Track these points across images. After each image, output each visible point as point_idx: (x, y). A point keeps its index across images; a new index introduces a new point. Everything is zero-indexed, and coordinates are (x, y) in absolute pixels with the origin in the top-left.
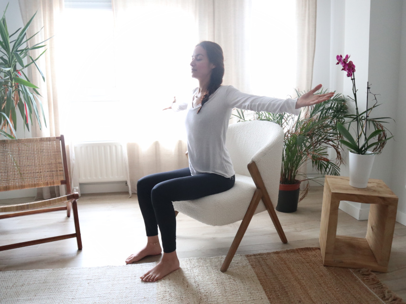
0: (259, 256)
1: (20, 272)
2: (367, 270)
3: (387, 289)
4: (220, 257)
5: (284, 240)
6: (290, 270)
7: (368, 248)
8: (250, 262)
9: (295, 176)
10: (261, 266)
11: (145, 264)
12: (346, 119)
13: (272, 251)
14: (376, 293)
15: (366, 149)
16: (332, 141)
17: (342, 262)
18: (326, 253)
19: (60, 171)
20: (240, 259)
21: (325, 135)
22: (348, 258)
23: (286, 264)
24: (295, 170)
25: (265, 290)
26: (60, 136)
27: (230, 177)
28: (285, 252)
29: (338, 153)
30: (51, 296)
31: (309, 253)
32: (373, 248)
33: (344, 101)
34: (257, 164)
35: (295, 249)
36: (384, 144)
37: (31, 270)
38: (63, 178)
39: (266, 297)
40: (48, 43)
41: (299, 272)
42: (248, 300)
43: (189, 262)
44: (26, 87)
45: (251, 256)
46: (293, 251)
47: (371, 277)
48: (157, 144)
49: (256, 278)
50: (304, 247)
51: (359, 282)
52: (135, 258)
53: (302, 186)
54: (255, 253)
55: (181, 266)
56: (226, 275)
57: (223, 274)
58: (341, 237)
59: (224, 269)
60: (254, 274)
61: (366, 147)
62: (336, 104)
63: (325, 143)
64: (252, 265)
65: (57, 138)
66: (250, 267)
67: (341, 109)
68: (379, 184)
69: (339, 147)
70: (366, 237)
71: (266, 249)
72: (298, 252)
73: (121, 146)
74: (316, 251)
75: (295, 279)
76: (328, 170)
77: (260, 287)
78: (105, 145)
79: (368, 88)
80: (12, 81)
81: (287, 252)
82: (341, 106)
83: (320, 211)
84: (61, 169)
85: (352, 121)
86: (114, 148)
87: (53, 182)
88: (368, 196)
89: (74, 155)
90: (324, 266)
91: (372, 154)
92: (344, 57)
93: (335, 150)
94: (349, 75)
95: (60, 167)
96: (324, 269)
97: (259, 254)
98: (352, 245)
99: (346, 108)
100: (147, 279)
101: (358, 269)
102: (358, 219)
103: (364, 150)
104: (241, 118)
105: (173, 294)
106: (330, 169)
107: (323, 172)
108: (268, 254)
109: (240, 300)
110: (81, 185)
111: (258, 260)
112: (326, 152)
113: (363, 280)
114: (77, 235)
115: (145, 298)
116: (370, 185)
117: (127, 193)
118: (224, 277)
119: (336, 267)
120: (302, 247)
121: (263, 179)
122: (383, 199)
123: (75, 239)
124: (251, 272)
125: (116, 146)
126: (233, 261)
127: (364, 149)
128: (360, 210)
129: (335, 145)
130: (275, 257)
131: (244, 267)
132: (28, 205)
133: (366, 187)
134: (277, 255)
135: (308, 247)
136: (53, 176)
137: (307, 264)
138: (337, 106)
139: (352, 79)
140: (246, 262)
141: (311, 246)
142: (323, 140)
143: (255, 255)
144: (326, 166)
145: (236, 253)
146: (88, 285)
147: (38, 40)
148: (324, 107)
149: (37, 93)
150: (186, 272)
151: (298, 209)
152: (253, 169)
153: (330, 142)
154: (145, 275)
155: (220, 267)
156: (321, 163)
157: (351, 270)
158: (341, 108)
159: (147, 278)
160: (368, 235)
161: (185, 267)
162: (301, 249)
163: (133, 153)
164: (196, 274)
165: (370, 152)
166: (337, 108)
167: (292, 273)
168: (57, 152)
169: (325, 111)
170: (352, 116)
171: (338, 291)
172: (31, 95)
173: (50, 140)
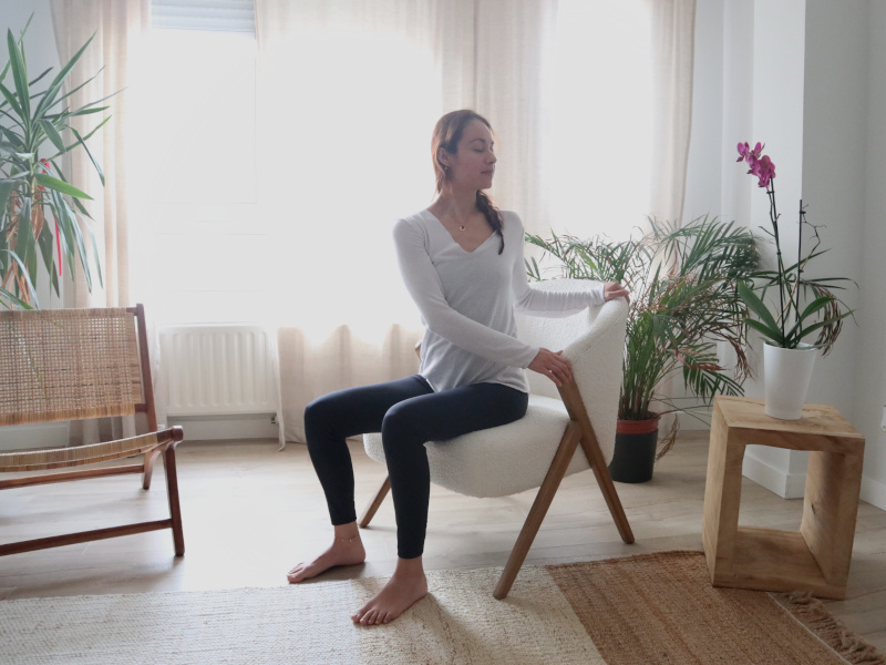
0: (574, 568)
1: (49, 602)
2: (803, 593)
3: (845, 628)
4: (491, 569)
5: (628, 537)
6: (643, 596)
7: (806, 552)
8: (555, 580)
9: (647, 403)
10: (580, 587)
11: (328, 583)
12: (757, 281)
13: (603, 558)
14: (821, 637)
15: (798, 338)
16: (727, 328)
17: (751, 578)
18: (718, 559)
19: (134, 382)
20: (533, 572)
21: (713, 315)
22: (764, 570)
23: (632, 583)
24: (648, 390)
25: (590, 633)
26: (135, 306)
28: (629, 560)
29: (740, 353)
30: (124, 648)
31: (681, 562)
32: (815, 551)
33: (751, 242)
35: (650, 553)
36: (836, 332)
38: (140, 400)
39: (595, 648)
40: (111, 102)
41: (660, 599)
42: (555, 652)
44: (62, 196)
45: (557, 567)
46: (646, 558)
47: (812, 607)
48: (343, 332)
49: (570, 610)
50: (670, 550)
51: (788, 617)
52: (308, 569)
53: (662, 425)
54: (566, 561)
56: (506, 604)
57: (499, 603)
58: (748, 528)
59: (502, 594)
60: (565, 603)
61: (798, 332)
62: (735, 249)
63: (713, 331)
64: (560, 586)
65: (129, 310)
66: (556, 589)
67: (745, 259)
68: (826, 412)
69: (743, 341)
70: (801, 530)
71: (590, 555)
72: (658, 561)
73: (265, 334)
74: (696, 558)
75: (654, 613)
76: (718, 393)
77: (580, 628)
79: (802, 213)
80: (30, 182)
81: (635, 559)
82: (746, 253)
83: (703, 480)
84: (137, 379)
85: (770, 284)
86: (248, 337)
87: (119, 407)
88: (804, 434)
89: (158, 352)
90: (715, 586)
91: (809, 348)
92: (752, 147)
93: (734, 349)
94: (763, 184)
95: (133, 375)
96: (715, 593)
97: (575, 565)
98: (772, 546)
99: (757, 258)
101: (784, 591)
102: (784, 496)
103: (794, 340)
104: (532, 275)
105: (393, 643)
106: (722, 391)
107: (707, 398)
108: (594, 563)
109: (540, 653)
110: (172, 420)
111: (572, 576)
112: (715, 355)
113: (796, 614)
114: (174, 522)
115: (333, 650)
116: (806, 415)
117: (275, 440)
118: (501, 609)
119: (738, 589)
120: (666, 550)
121: (584, 400)
122: (835, 440)
124: (560, 599)
125: (253, 335)
126: (518, 578)
127: (793, 337)
128: (789, 477)
129: (734, 336)
130: (609, 569)
131: (543, 589)
133: (798, 417)
134: (613, 566)
135: (680, 550)
136: (119, 394)
137: (677, 584)
138: (738, 252)
139: (769, 193)
140: (547, 580)
141: (685, 549)
142: (708, 326)
143: (565, 566)
145: (525, 562)
146: (204, 625)
147: (90, 95)
148: (710, 255)
149: (84, 211)
151: (654, 475)
153: (724, 331)
155: (491, 590)
156: (703, 377)
157: (769, 594)
158: (745, 257)
159: (368, 619)
160: (805, 525)
162: (666, 554)
163: (290, 348)
165: (807, 345)
166: (738, 258)
167: (647, 601)
168: (129, 340)
169: (712, 263)
170: (769, 275)
171: (745, 635)
172: (72, 215)
173: (112, 314)
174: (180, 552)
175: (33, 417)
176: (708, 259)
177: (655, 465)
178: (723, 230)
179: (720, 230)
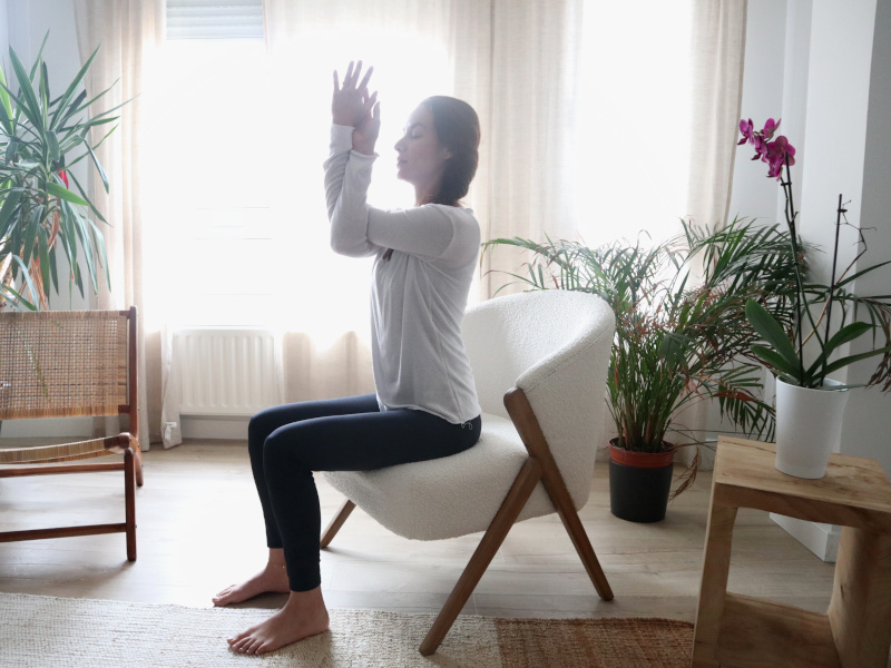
0: (527, 626)
5: (606, 594)
8: (499, 638)
9: (662, 433)
10: (525, 653)
11: (253, 610)
13: (567, 618)
15: (822, 375)
19: (120, 384)
23: (589, 654)
24: (664, 419)
26: (128, 309)
27: (462, 423)
28: (595, 623)
30: (25, 658)
31: (661, 634)
34: (529, 396)
35: (624, 618)
37: (13, 595)
38: (123, 401)
43: (353, 620)
44: (70, 204)
45: (508, 622)
46: (619, 624)
48: (350, 339)
52: (235, 594)
54: (522, 616)
55: (331, 626)
57: (422, 660)
62: (777, 257)
63: (745, 354)
64: (502, 647)
65: (122, 313)
66: (496, 650)
67: (788, 268)
68: (864, 470)
70: (828, 612)
72: (632, 628)
73: (272, 338)
76: (760, 423)
78: (237, 337)
79: (841, 211)
80: (45, 191)
81: (605, 623)
82: (790, 263)
84: (123, 380)
86: (258, 342)
87: (103, 408)
91: (840, 387)
94: (774, 173)
95: (120, 377)
97: (531, 622)
98: (783, 629)
99: (805, 268)
100: (242, 647)
102: (823, 559)
104: (536, 285)
106: (765, 421)
107: (748, 429)
108: (555, 622)
110: (184, 418)
111: (522, 636)
112: (757, 380)
114: (129, 527)
116: (834, 472)
120: (644, 617)
121: (545, 434)
122: (864, 513)
123: (123, 536)
125: (261, 339)
126: (452, 631)
128: (830, 536)
130: (567, 632)
131: (481, 649)
132: (19, 453)
133: (821, 475)
134: (575, 629)
135: (662, 617)
136: (103, 394)
138: (780, 261)
139: (783, 184)
140: (489, 636)
142: (739, 348)
143: (518, 622)
144: (754, 414)
145: (463, 610)
146: (111, 643)
148: (745, 264)
150: (337, 645)
151: (667, 514)
152: (518, 406)
154: (241, 637)
155: (420, 641)
159: (241, 645)
160: (833, 606)
161: (340, 630)
162: (642, 620)
163: (296, 353)
164: (359, 652)
165: (838, 383)
166: (779, 267)
168: (119, 343)
169: (748, 273)
170: (816, 290)
172: (81, 222)
173: (106, 316)
174: (132, 557)
175: (24, 413)
176: (742, 269)
177: (669, 504)
178: (763, 234)
179: (757, 236)
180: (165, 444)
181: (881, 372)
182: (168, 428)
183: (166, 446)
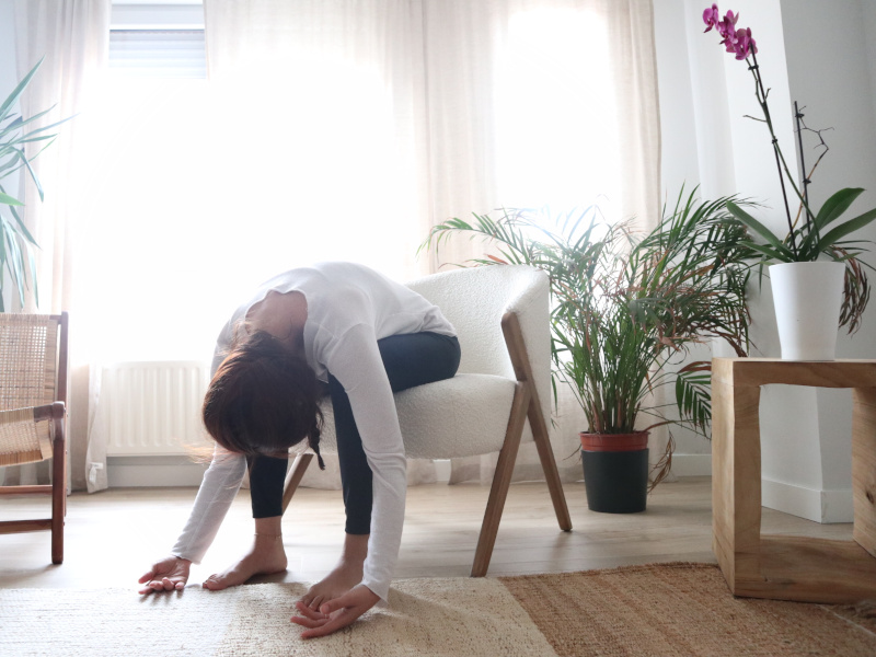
0: (538, 580)
6: (632, 606)
8: (511, 590)
9: (633, 417)
10: (544, 597)
16: (723, 326)
17: (790, 584)
19: (47, 387)
22: (808, 574)
23: (618, 593)
24: (634, 401)
25: (552, 642)
26: (60, 314)
28: (613, 572)
31: (687, 574)
34: (520, 319)
35: (642, 565)
41: (657, 609)
45: (515, 579)
46: (638, 570)
49: (526, 619)
50: (670, 561)
51: (860, 632)
54: (528, 573)
60: (521, 612)
63: (707, 328)
64: (516, 595)
65: (52, 317)
66: (510, 598)
70: (855, 537)
72: (653, 572)
74: (708, 571)
77: (538, 636)
81: (622, 571)
84: (51, 384)
90: (737, 597)
95: (47, 381)
96: (739, 606)
102: (821, 520)
108: (567, 575)
110: (111, 460)
111: (535, 587)
114: (55, 524)
115: (182, 648)
124: (514, 608)
128: (823, 494)
129: (730, 333)
130: (585, 580)
131: (492, 598)
134: (592, 577)
136: (28, 397)
137: (682, 595)
140: (500, 590)
143: (526, 578)
149: (31, 239)
152: (514, 329)
153: (719, 329)
157: (822, 607)
162: (663, 565)
166: (727, 239)
167: (637, 611)
168: (48, 346)
171: (792, 648)
172: (12, 235)
173: (34, 320)
174: (57, 559)
180: (89, 487)
181: (845, 312)
182: (94, 470)
183: (90, 490)
